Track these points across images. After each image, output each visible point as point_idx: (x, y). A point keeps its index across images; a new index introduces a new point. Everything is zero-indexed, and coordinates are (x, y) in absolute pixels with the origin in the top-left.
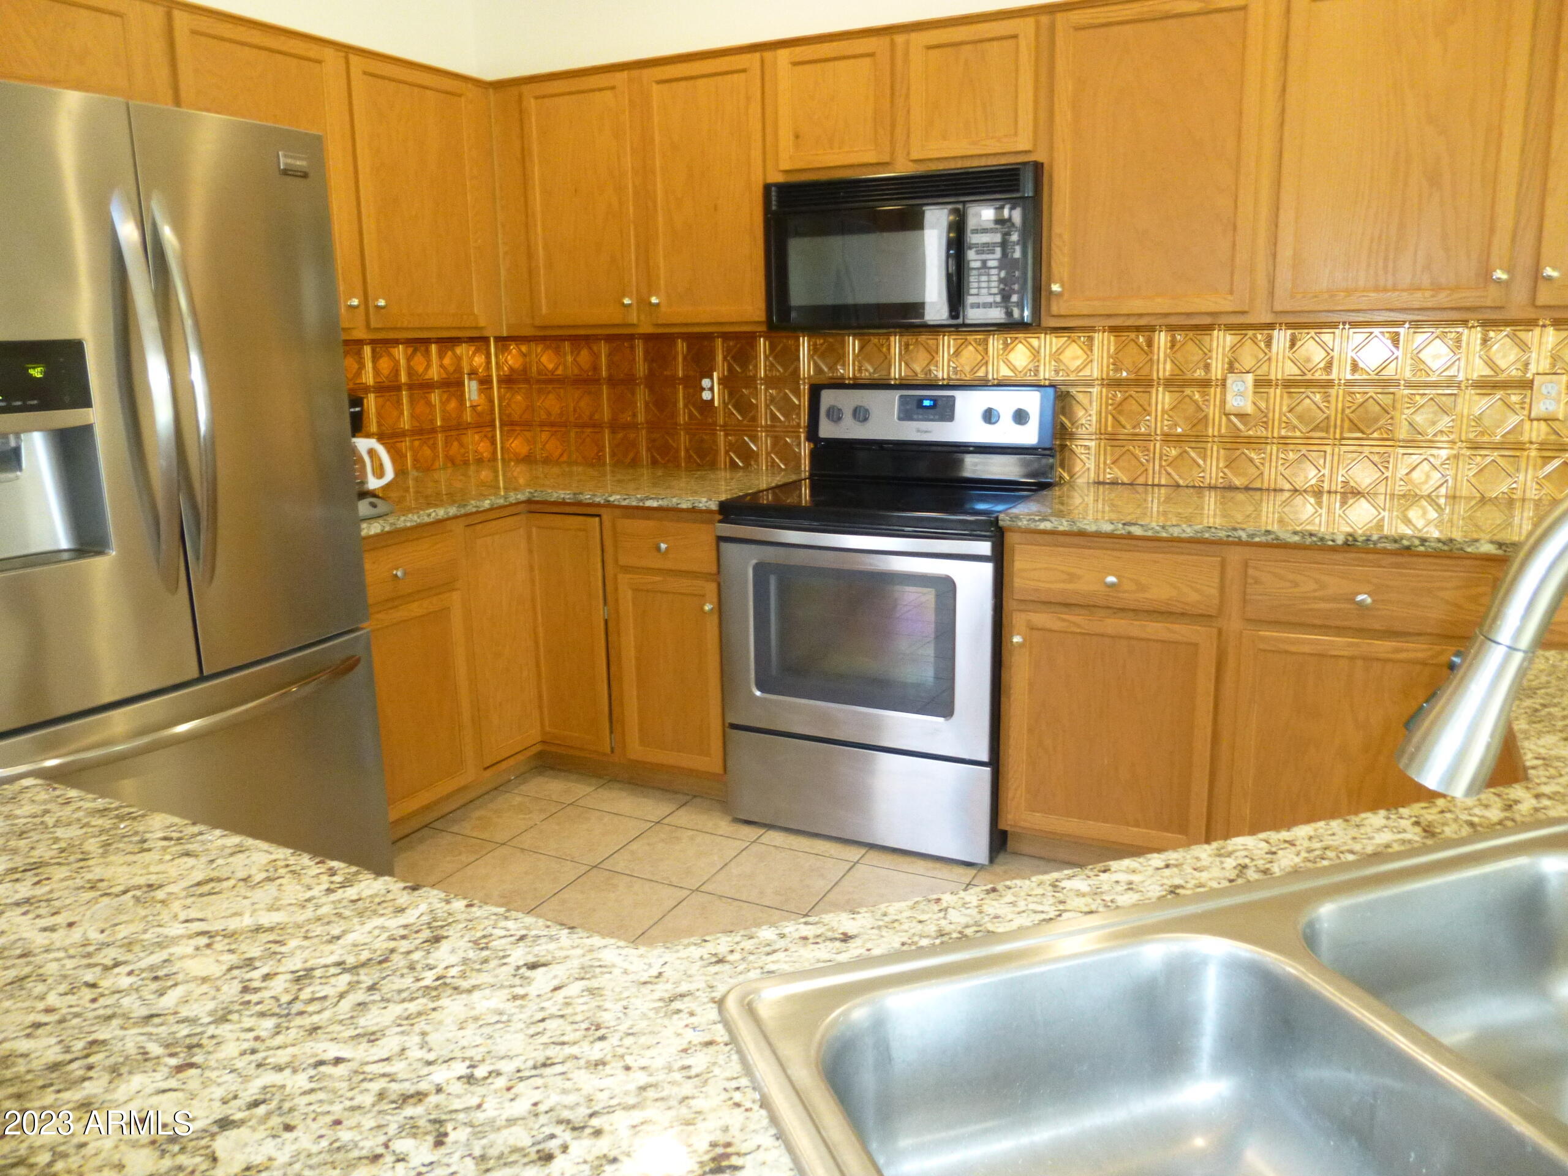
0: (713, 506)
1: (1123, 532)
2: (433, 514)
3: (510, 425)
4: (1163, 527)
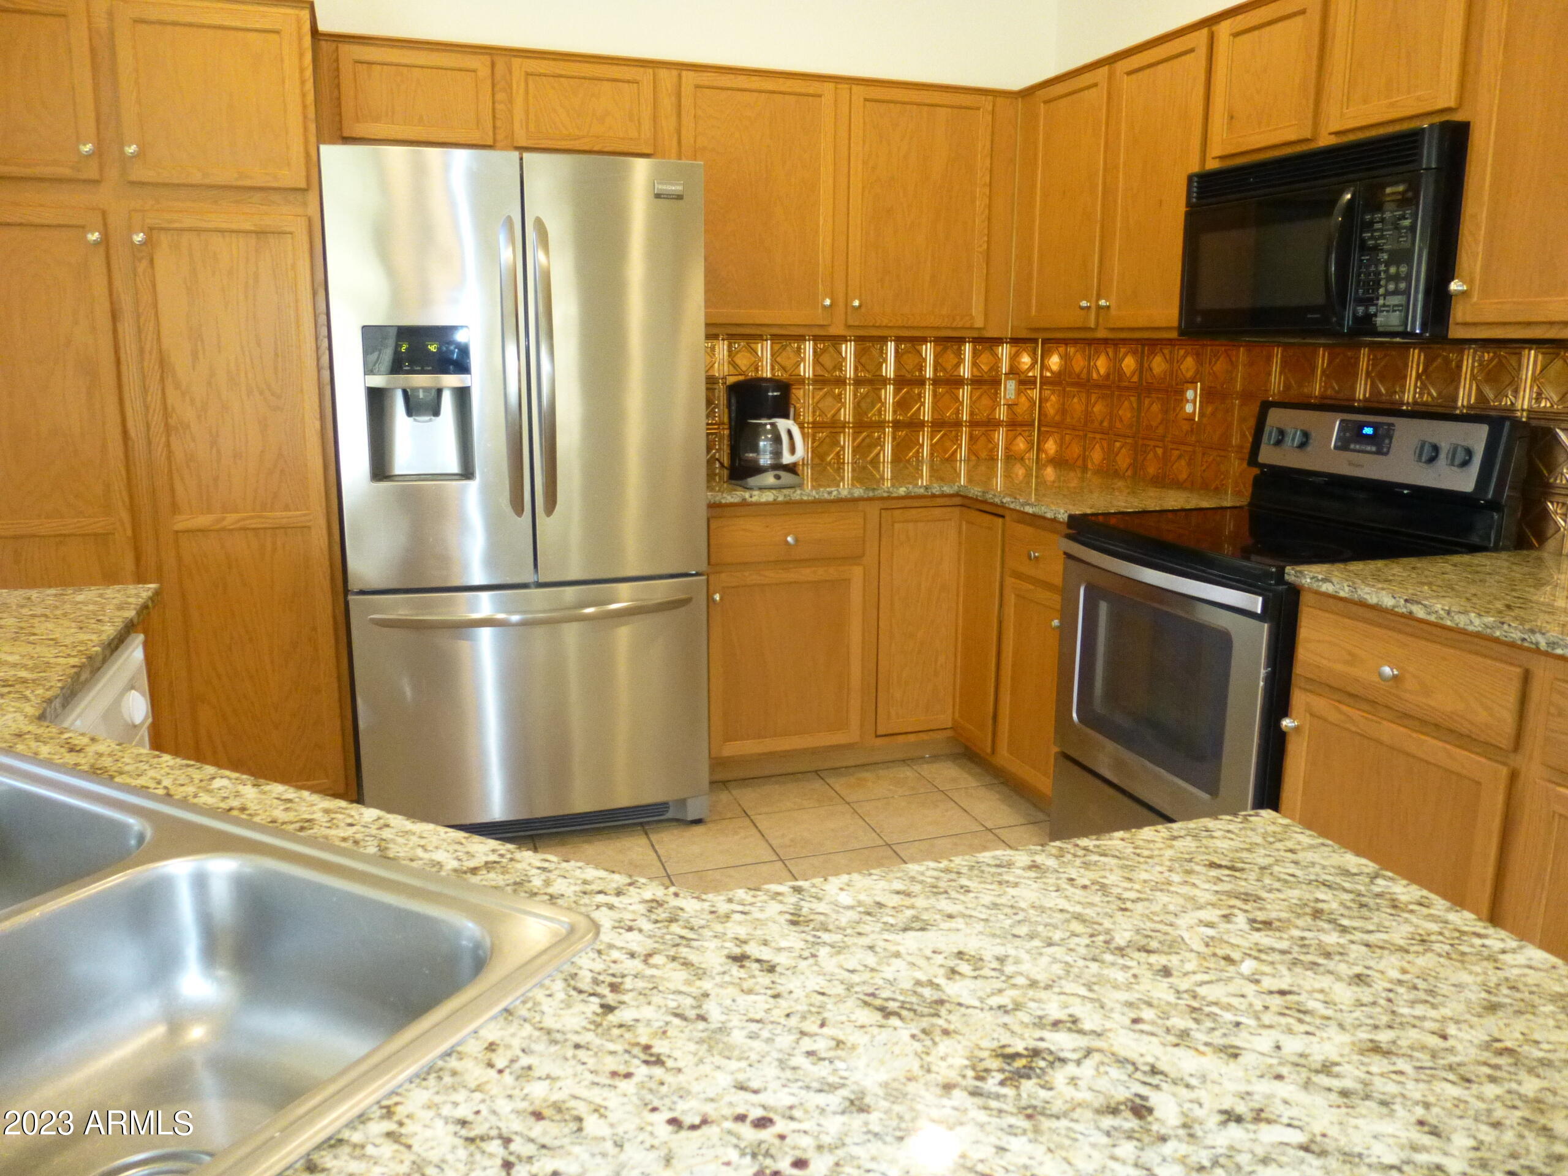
0: (1063, 516)
1: (1404, 610)
2: (835, 493)
3: (1047, 426)
4: (1449, 613)
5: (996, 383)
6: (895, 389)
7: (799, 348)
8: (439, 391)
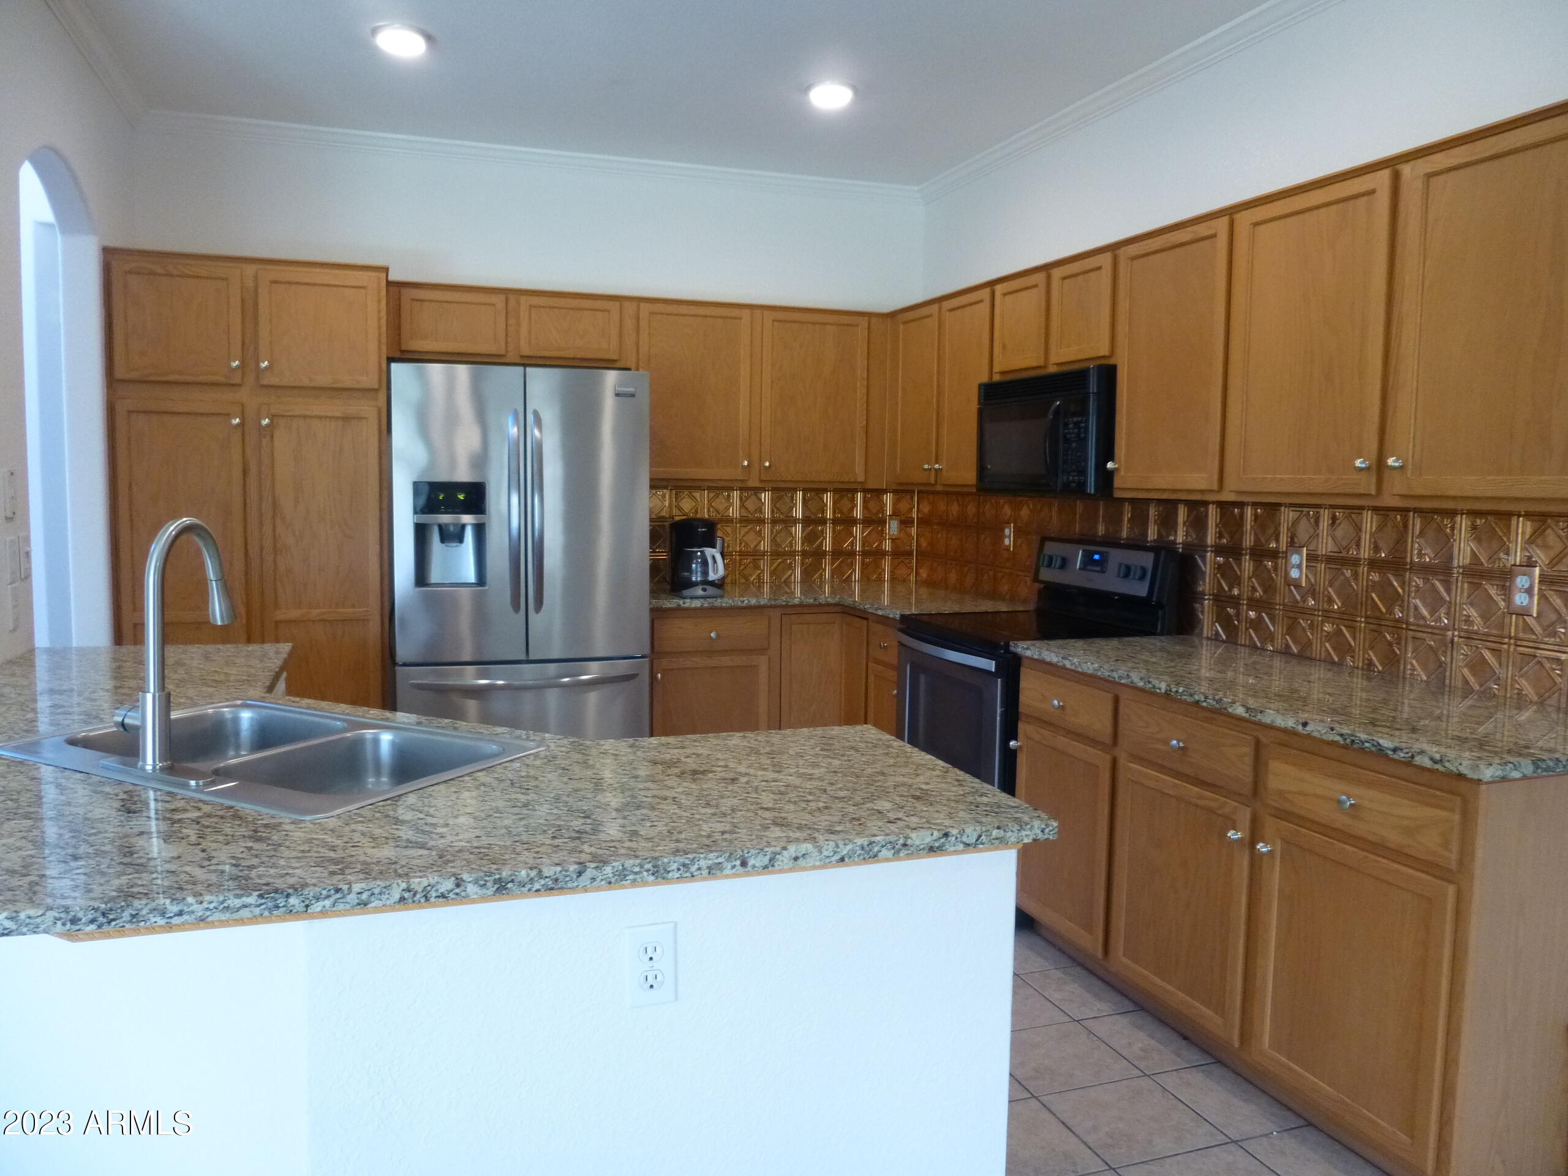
0: (898, 617)
1: (1061, 664)
2: (746, 602)
3: (922, 556)
4: (1080, 663)
5: (882, 522)
6: (802, 527)
7: (729, 496)
8: (463, 527)
